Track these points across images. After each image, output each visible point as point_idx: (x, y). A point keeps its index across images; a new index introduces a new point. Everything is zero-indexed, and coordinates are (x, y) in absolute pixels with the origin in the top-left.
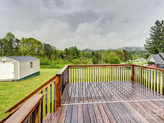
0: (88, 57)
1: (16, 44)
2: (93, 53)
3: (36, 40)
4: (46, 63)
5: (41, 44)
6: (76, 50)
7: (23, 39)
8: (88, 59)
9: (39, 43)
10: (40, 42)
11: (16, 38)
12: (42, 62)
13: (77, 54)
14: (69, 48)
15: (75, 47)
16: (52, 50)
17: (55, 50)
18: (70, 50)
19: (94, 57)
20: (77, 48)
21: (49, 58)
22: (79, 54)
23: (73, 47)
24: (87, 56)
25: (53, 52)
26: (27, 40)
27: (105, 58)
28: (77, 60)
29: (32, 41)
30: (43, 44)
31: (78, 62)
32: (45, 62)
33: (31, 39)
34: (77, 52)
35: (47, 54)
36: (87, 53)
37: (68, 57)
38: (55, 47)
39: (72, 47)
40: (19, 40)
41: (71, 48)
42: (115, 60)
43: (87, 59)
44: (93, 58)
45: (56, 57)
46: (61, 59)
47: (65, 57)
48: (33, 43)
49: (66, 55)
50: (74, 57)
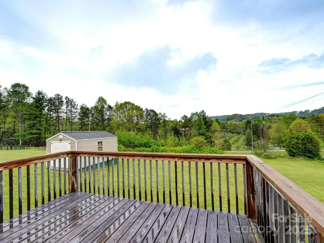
0: (237, 133)
1: (108, 113)
2: (249, 122)
3: (133, 105)
4: (147, 143)
5: (141, 110)
6: (205, 118)
7: (117, 105)
8: (236, 137)
9: (138, 108)
11: (108, 103)
12: (140, 142)
13: (205, 127)
14: (189, 116)
15: (203, 111)
16: (159, 119)
17: (164, 120)
18: (192, 117)
19: (248, 131)
20: (207, 115)
21: (155, 133)
22: (210, 125)
23: (199, 112)
24: (234, 131)
25: (160, 124)
26: (121, 105)
27: (277, 135)
29: (129, 106)
30: (144, 109)
32: (145, 141)
33: (126, 103)
34: (206, 123)
35: (150, 127)
36: (234, 124)
37: (188, 132)
38: (164, 114)
39: (197, 113)
40: (112, 106)
41: (193, 114)
42: (303, 140)
43: (233, 137)
44: (246, 134)
45: (166, 133)
46: (173, 137)
47: (183, 133)
48: (129, 109)
49: (184, 129)
50: (200, 131)
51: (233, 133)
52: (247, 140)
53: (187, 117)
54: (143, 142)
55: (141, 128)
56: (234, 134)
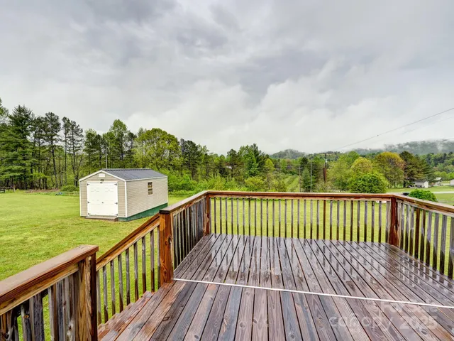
0: (291, 172)
1: (129, 143)
2: (305, 160)
3: (165, 133)
4: (186, 184)
5: (176, 140)
6: (256, 152)
7: (141, 132)
8: (290, 177)
9: (171, 139)
10: (173, 137)
11: (128, 130)
13: (257, 165)
14: (237, 150)
15: (255, 145)
16: (199, 154)
17: (206, 154)
18: (241, 152)
19: (306, 171)
20: (259, 150)
21: (194, 173)
22: (263, 163)
23: (250, 145)
24: (288, 170)
25: (200, 160)
26: (148, 132)
27: (338, 176)
28: (258, 179)
29: (158, 135)
30: (179, 140)
31: (259, 184)
32: (184, 182)
33: (155, 131)
34: (258, 160)
35: (187, 164)
36: (288, 162)
37: (236, 171)
38: (205, 147)
39: (247, 147)
40: (134, 134)
41: (243, 148)
42: (370, 181)
43: (287, 178)
44: (303, 174)
45: (207, 171)
46: (219, 177)
47: (230, 171)
48: (159, 139)
49: (230, 167)
50: (251, 171)
51: (286, 173)
52: (304, 181)
53: (235, 152)
54: (181, 184)
55: (176, 164)
56: (287, 175)
